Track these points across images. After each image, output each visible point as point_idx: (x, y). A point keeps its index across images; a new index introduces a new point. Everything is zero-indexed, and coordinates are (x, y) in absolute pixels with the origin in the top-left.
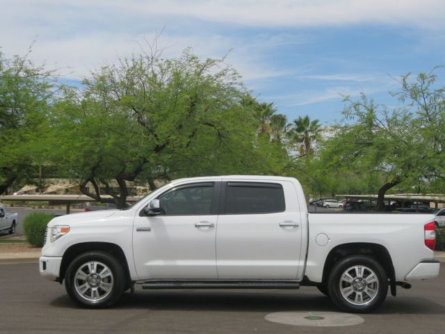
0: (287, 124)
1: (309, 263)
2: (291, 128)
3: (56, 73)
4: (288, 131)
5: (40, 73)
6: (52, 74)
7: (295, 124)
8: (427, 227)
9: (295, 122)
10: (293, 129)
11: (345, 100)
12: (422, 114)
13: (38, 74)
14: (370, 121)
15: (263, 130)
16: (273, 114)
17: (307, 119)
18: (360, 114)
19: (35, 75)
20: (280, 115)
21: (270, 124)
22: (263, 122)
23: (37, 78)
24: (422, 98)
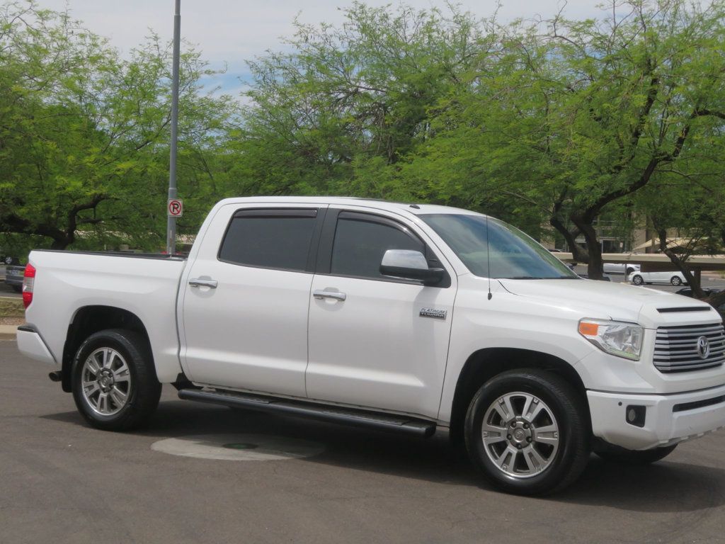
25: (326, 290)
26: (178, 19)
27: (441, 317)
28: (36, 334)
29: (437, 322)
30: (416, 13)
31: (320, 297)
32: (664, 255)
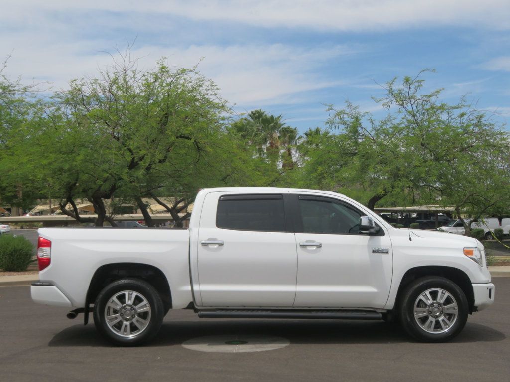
0: (298, 137)
2: (302, 141)
3: (33, 88)
4: (298, 144)
5: (15, 88)
6: (30, 90)
7: (305, 136)
9: (306, 134)
10: (304, 142)
11: (329, 110)
12: (409, 121)
13: (14, 90)
14: (354, 129)
15: (272, 145)
16: (282, 127)
17: (317, 132)
18: (344, 123)
19: (10, 91)
20: (289, 128)
21: (279, 137)
22: (271, 135)
23: (14, 94)
24: (409, 105)
25: (307, 241)
27: (386, 252)
28: (54, 287)
29: (383, 255)
31: (303, 246)
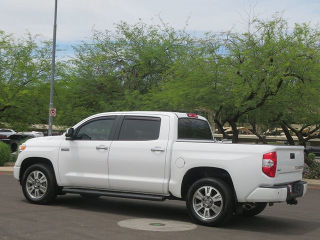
1: (171, 182)
8: (265, 157)
26: (55, 26)
30: (148, 26)
32: (255, 136)
